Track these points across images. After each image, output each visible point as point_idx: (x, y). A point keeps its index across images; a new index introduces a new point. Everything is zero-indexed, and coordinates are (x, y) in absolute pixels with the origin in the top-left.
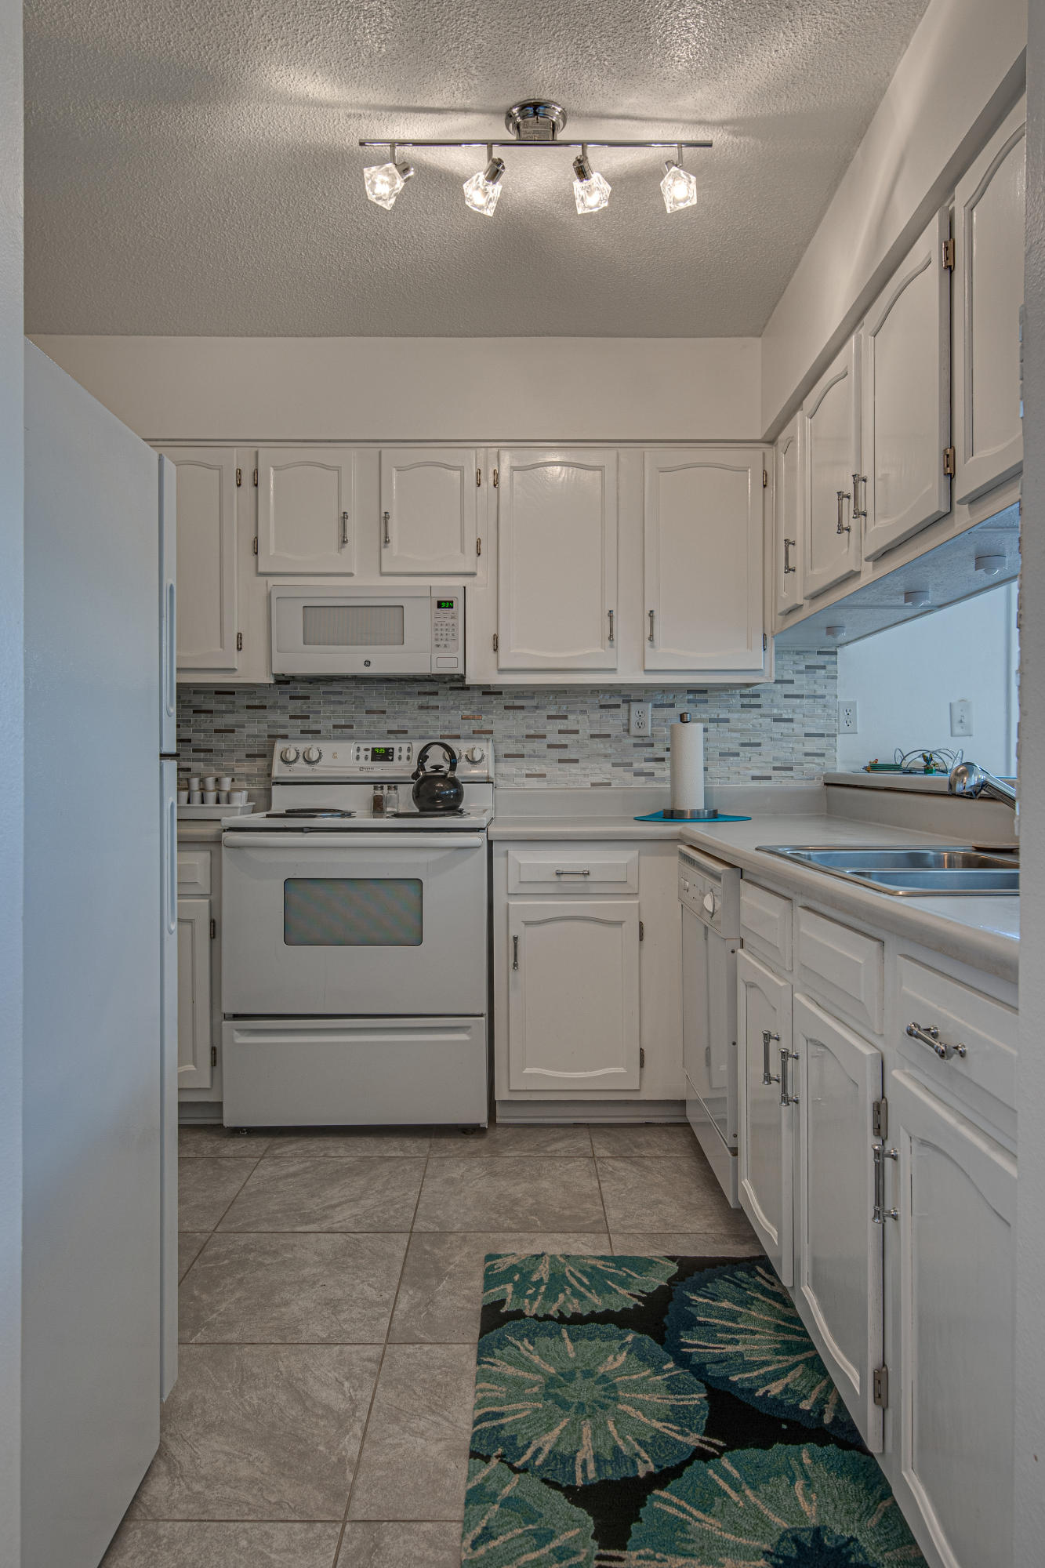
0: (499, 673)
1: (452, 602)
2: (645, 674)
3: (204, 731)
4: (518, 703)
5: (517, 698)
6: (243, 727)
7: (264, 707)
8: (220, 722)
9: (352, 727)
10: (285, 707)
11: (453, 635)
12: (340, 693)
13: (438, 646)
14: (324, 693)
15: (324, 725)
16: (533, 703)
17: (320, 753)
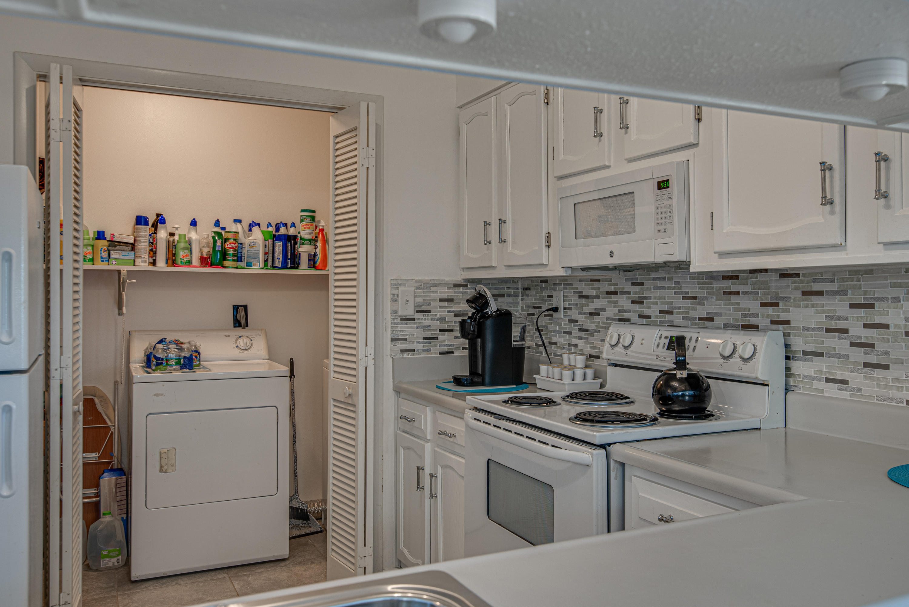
0: (720, 258)
1: (668, 180)
2: (886, 249)
3: (584, 313)
4: (816, 287)
5: (815, 281)
6: (604, 310)
7: (615, 293)
8: (593, 305)
9: (671, 313)
10: (629, 293)
11: (670, 217)
12: (664, 278)
13: (659, 231)
14: (654, 279)
15: (653, 310)
16: (833, 287)
17: (633, 339)
